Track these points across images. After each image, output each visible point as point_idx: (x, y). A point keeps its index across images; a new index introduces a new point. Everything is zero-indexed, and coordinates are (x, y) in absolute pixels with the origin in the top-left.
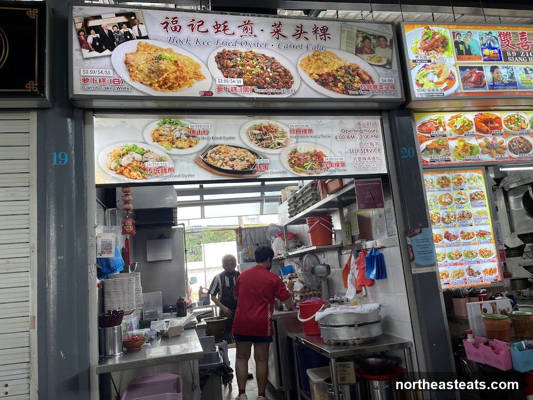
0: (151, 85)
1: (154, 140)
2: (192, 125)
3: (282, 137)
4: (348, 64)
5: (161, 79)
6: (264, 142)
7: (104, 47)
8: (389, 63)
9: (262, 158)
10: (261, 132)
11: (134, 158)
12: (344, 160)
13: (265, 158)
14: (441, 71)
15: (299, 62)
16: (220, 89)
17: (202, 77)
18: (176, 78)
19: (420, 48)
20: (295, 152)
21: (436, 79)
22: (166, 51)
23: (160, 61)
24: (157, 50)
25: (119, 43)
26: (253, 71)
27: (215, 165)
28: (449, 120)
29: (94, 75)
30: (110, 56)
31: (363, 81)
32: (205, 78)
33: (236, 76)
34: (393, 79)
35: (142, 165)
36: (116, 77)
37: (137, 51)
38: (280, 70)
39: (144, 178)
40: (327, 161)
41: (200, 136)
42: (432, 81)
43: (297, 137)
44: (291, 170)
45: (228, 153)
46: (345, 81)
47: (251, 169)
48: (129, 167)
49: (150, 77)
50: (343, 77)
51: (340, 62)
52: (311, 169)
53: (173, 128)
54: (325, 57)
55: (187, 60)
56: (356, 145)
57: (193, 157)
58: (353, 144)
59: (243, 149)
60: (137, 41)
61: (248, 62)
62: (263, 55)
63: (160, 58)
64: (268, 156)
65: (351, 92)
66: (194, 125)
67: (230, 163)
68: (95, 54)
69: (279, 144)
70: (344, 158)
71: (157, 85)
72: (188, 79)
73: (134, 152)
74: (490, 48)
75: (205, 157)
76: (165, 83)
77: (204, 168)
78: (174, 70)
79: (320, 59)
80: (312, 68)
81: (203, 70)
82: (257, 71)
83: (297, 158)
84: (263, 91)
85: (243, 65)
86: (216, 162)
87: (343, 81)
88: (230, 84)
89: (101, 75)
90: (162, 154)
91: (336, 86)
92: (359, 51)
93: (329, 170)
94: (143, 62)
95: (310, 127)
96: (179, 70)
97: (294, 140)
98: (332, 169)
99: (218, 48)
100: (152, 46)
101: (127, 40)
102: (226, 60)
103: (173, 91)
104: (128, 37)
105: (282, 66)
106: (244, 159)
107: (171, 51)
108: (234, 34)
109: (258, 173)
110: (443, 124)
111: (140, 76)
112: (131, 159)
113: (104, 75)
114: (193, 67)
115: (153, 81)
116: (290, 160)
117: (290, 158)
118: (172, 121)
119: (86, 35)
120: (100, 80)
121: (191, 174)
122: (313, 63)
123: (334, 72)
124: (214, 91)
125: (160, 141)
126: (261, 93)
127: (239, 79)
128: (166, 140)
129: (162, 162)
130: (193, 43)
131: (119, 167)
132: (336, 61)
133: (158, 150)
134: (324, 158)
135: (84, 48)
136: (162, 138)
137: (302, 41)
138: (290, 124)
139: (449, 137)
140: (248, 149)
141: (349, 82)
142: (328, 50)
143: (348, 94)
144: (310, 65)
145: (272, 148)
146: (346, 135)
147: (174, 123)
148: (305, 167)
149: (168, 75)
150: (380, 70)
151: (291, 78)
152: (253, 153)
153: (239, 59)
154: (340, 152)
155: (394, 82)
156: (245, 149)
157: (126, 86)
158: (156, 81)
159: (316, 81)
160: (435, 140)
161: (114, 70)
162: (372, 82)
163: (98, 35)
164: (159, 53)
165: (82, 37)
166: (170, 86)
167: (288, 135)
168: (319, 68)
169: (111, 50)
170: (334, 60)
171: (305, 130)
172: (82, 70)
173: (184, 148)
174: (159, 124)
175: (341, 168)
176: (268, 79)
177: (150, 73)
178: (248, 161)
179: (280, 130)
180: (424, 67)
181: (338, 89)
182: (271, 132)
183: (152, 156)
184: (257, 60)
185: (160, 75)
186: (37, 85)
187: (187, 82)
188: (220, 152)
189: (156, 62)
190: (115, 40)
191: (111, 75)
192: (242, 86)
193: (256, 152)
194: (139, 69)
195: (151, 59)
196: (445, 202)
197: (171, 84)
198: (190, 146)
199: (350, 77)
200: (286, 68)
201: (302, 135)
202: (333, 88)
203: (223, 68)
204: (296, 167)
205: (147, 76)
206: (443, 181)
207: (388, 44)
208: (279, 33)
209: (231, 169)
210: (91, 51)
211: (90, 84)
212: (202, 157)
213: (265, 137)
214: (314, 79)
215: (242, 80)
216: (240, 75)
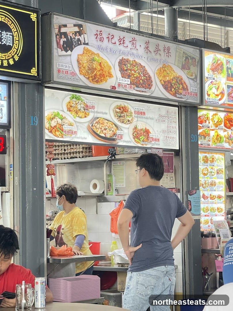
0: (88, 78)
1: (68, 111)
2: (87, 101)
3: (130, 116)
4: (178, 75)
5: (93, 74)
6: (121, 118)
7: (68, 48)
8: (196, 77)
9: (120, 130)
10: (120, 111)
11: (57, 122)
12: (159, 137)
13: (121, 130)
14: (219, 87)
15: (156, 71)
16: (119, 85)
17: (112, 76)
18: (100, 75)
19: (211, 69)
20: (136, 128)
21: (216, 92)
22: (96, 55)
23: (94, 62)
24: (92, 54)
25: (75, 47)
26: (135, 74)
27: (97, 132)
28: (212, 116)
29: (63, 68)
30: (71, 55)
31: (183, 87)
32: (113, 77)
33: (127, 77)
34: (197, 89)
35: (61, 127)
36: (73, 71)
37: (83, 53)
38: (147, 75)
39: (62, 137)
40: (151, 136)
41: (90, 110)
42: (214, 93)
43: (137, 117)
44: (133, 140)
45: (103, 124)
46: (175, 88)
47: (114, 138)
48: (55, 128)
49: (88, 73)
50: (175, 84)
51: (174, 73)
52: (143, 141)
53: (77, 102)
54: (168, 69)
55: (106, 63)
56: (165, 127)
57: (86, 125)
58: (164, 126)
59: (111, 122)
60: (83, 46)
61: (133, 68)
62: (140, 64)
63: (93, 60)
64: (123, 129)
65: (178, 95)
66: (88, 101)
67: (104, 131)
68: (64, 53)
69: (129, 121)
70: (159, 135)
71: (91, 79)
72: (105, 76)
73: (58, 117)
75: (92, 126)
76: (95, 78)
77: (91, 134)
78: (99, 69)
79: (166, 71)
80: (162, 76)
81: (112, 72)
82: (137, 75)
83: (137, 132)
84: (138, 89)
85: (131, 70)
86: (97, 130)
87: (174, 87)
88: (124, 82)
89: (66, 68)
90: (71, 121)
91: (171, 90)
92: (183, 68)
93: (151, 143)
94: (86, 62)
95: (144, 110)
96: (102, 70)
97: (136, 119)
98: (153, 142)
99: (120, 56)
100: (90, 50)
101: (79, 45)
102: (123, 66)
103: (98, 84)
104: (79, 43)
105: (148, 73)
106: (111, 129)
107: (98, 55)
108: (127, 47)
109: (118, 141)
110: (209, 119)
111: (84, 72)
112: (56, 122)
113: (68, 69)
114: (108, 68)
115: (89, 76)
116: (133, 133)
117: (133, 132)
118: (77, 97)
119: (60, 39)
120: (66, 72)
121: (86, 137)
122: (162, 73)
123: (171, 80)
124: (116, 86)
125: (71, 111)
126: (137, 91)
127: (128, 80)
128: (74, 110)
129: (72, 127)
130: (109, 51)
131: (50, 128)
132: (173, 73)
133: (70, 117)
134: (150, 134)
135: (59, 48)
136: (72, 109)
137: (158, 57)
138: (134, 107)
139: (211, 128)
140: (114, 122)
141: (177, 88)
142: (170, 64)
143: (176, 97)
144: (161, 74)
145: (125, 123)
146: (161, 119)
147: (78, 98)
148: (140, 139)
149: (96, 72)
150: (191, 81)
151: (152, 82)
152: (116, 126)
153: (129, 65)
154: (158, 131)
155: (197, 92)
156: (112, 122)
157: (77, 78)
158: (91, 76)
159: (163, 85)
160: (204, 129)
161: (72, 66)
162: (188, 90)
163: (65, 39)
164: (93, 56)
165: (58, 39)
166: (97, 80)
167: (133, 115)
168: (164, 76)
169: (71, 51)
170: (171, 72)
171: (142, 112)
172: (58, 63)
173: (82, 118)
174: (70, 98)
175: (157, 143)
176: (141, 81)
177: (88, 69)
178: (113, 131)
179: (129, 110)
180: (211, 82)
181: (172, 93)
182: (125, 111)
183: (66, 122)
184: (137, 67)
185: (93, 72)
186: (36, 71)
187: (105, 79)
188: (100, 123)
189: (91, 62)
190: (73, 45)
191: (71, 69)
192: (129, 84)
193: (117, 125)
194: (83, 67)
195: (89, 60)
196: (204, 173)
197: (97, 79)
198: (85, 117)
199: (178, 85)
200: (150, 75)
201: (140, 115)
202: (170, 91)
203: (122, 70)
204: (136, 139)
205: (87, 72)
206: (205, 159)
207: (196, 64)
208: (148, 49)
209: (104, 136)
210: (62, 51)
211: (61, 75)
212: (91, 125)
213: (122, 115)
214: (162, 84)
215: (129, 80)
216: (129, 77)
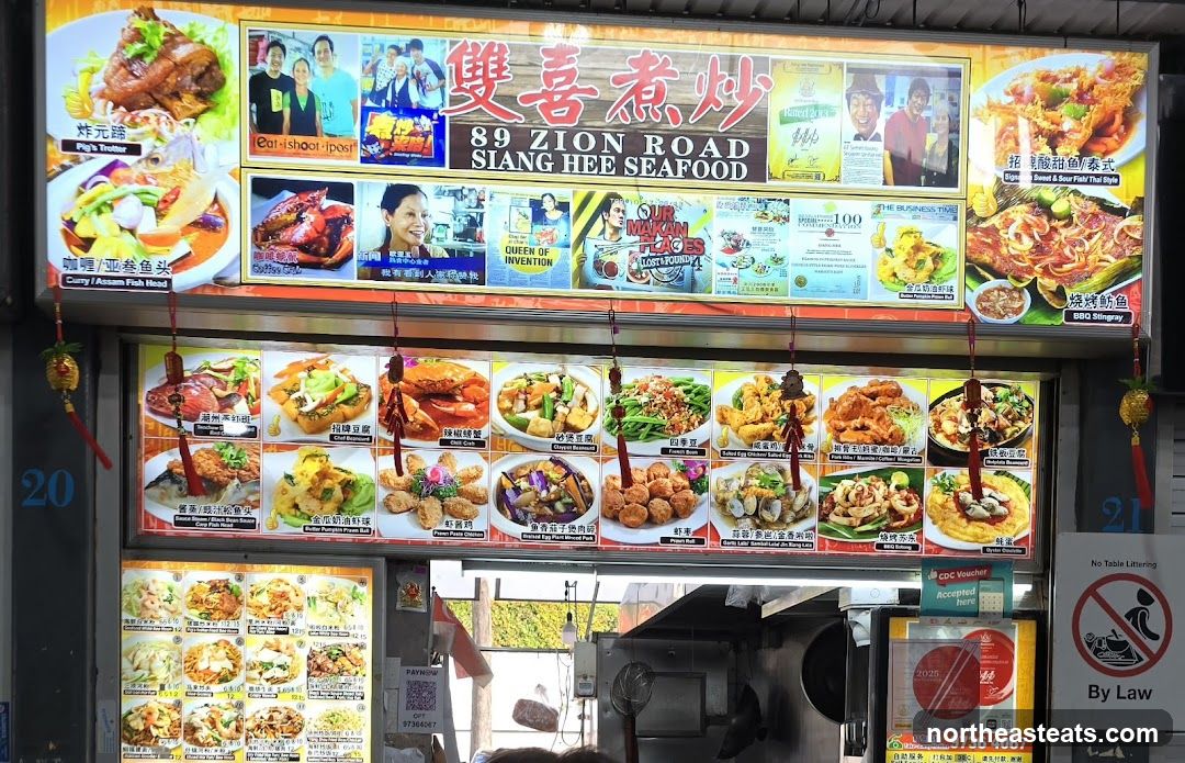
14: (176, 193)
19: (102, 95)
21: (148, 224)
42: (132, 231)
74: (403, 107)
160: (209, 446)
180: (107, 171)
